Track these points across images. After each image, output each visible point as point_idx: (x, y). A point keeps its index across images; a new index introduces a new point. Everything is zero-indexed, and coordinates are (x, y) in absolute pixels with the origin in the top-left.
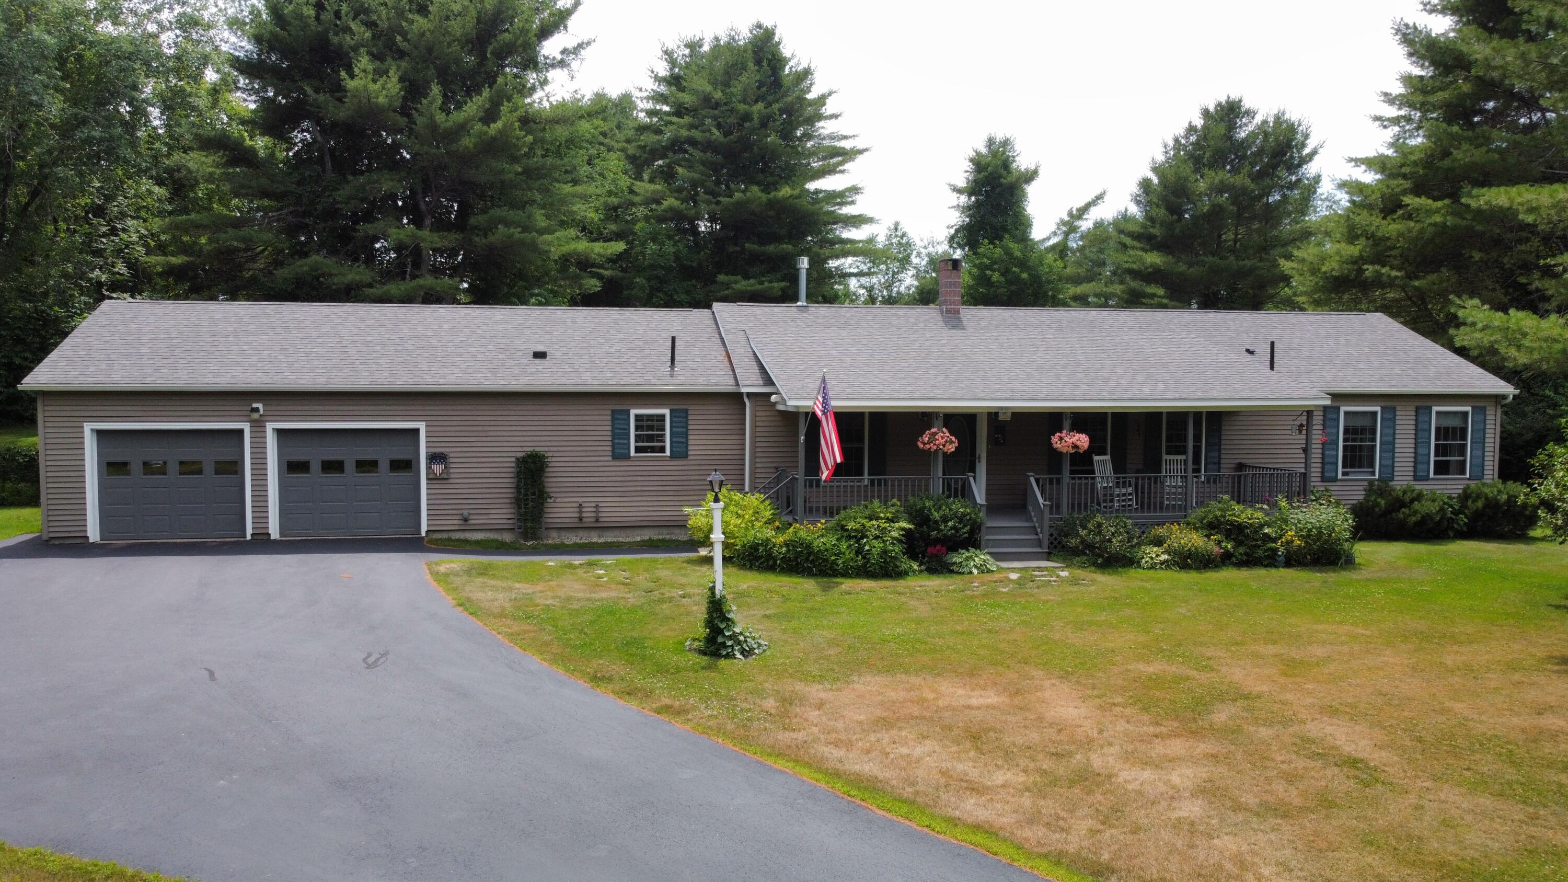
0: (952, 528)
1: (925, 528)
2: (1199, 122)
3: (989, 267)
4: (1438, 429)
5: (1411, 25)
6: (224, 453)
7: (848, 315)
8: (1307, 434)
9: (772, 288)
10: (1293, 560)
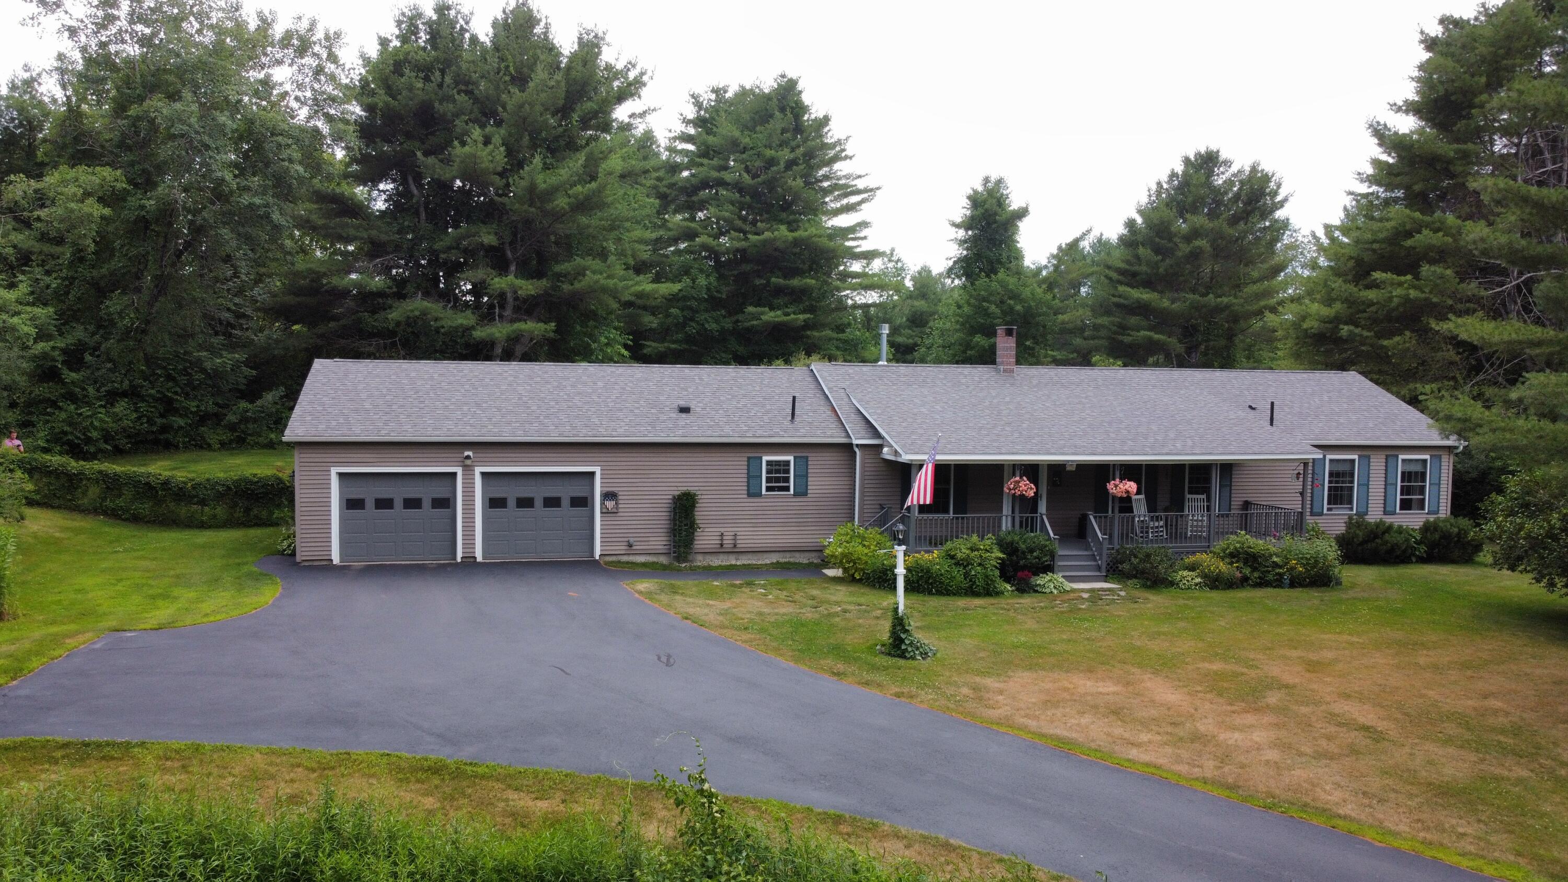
0: (1036, 558)
1: (1015, 558)
2: (1179, 168)
3: (985, 299)
4: (1403, 473)
5: (1382, 123)
6: (440, 491)
7: (924, 374)
8: (1303, 481)
9: (797, 319)
10: (1296, 583)
